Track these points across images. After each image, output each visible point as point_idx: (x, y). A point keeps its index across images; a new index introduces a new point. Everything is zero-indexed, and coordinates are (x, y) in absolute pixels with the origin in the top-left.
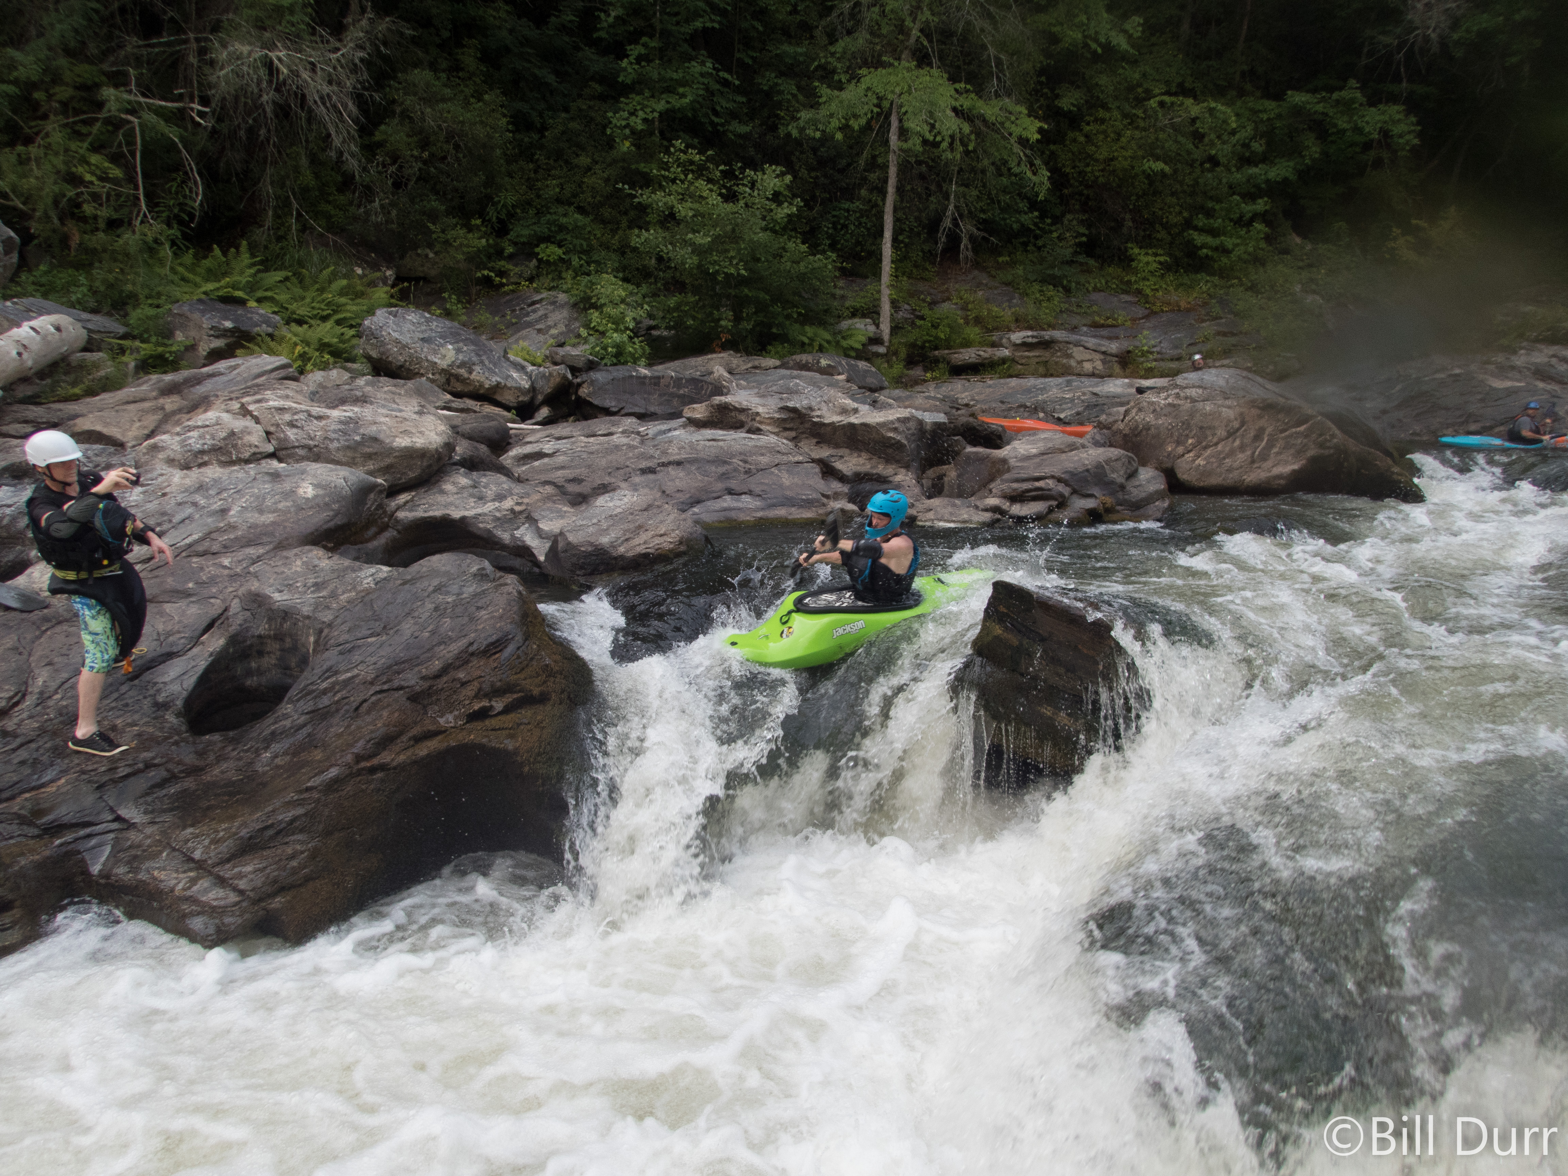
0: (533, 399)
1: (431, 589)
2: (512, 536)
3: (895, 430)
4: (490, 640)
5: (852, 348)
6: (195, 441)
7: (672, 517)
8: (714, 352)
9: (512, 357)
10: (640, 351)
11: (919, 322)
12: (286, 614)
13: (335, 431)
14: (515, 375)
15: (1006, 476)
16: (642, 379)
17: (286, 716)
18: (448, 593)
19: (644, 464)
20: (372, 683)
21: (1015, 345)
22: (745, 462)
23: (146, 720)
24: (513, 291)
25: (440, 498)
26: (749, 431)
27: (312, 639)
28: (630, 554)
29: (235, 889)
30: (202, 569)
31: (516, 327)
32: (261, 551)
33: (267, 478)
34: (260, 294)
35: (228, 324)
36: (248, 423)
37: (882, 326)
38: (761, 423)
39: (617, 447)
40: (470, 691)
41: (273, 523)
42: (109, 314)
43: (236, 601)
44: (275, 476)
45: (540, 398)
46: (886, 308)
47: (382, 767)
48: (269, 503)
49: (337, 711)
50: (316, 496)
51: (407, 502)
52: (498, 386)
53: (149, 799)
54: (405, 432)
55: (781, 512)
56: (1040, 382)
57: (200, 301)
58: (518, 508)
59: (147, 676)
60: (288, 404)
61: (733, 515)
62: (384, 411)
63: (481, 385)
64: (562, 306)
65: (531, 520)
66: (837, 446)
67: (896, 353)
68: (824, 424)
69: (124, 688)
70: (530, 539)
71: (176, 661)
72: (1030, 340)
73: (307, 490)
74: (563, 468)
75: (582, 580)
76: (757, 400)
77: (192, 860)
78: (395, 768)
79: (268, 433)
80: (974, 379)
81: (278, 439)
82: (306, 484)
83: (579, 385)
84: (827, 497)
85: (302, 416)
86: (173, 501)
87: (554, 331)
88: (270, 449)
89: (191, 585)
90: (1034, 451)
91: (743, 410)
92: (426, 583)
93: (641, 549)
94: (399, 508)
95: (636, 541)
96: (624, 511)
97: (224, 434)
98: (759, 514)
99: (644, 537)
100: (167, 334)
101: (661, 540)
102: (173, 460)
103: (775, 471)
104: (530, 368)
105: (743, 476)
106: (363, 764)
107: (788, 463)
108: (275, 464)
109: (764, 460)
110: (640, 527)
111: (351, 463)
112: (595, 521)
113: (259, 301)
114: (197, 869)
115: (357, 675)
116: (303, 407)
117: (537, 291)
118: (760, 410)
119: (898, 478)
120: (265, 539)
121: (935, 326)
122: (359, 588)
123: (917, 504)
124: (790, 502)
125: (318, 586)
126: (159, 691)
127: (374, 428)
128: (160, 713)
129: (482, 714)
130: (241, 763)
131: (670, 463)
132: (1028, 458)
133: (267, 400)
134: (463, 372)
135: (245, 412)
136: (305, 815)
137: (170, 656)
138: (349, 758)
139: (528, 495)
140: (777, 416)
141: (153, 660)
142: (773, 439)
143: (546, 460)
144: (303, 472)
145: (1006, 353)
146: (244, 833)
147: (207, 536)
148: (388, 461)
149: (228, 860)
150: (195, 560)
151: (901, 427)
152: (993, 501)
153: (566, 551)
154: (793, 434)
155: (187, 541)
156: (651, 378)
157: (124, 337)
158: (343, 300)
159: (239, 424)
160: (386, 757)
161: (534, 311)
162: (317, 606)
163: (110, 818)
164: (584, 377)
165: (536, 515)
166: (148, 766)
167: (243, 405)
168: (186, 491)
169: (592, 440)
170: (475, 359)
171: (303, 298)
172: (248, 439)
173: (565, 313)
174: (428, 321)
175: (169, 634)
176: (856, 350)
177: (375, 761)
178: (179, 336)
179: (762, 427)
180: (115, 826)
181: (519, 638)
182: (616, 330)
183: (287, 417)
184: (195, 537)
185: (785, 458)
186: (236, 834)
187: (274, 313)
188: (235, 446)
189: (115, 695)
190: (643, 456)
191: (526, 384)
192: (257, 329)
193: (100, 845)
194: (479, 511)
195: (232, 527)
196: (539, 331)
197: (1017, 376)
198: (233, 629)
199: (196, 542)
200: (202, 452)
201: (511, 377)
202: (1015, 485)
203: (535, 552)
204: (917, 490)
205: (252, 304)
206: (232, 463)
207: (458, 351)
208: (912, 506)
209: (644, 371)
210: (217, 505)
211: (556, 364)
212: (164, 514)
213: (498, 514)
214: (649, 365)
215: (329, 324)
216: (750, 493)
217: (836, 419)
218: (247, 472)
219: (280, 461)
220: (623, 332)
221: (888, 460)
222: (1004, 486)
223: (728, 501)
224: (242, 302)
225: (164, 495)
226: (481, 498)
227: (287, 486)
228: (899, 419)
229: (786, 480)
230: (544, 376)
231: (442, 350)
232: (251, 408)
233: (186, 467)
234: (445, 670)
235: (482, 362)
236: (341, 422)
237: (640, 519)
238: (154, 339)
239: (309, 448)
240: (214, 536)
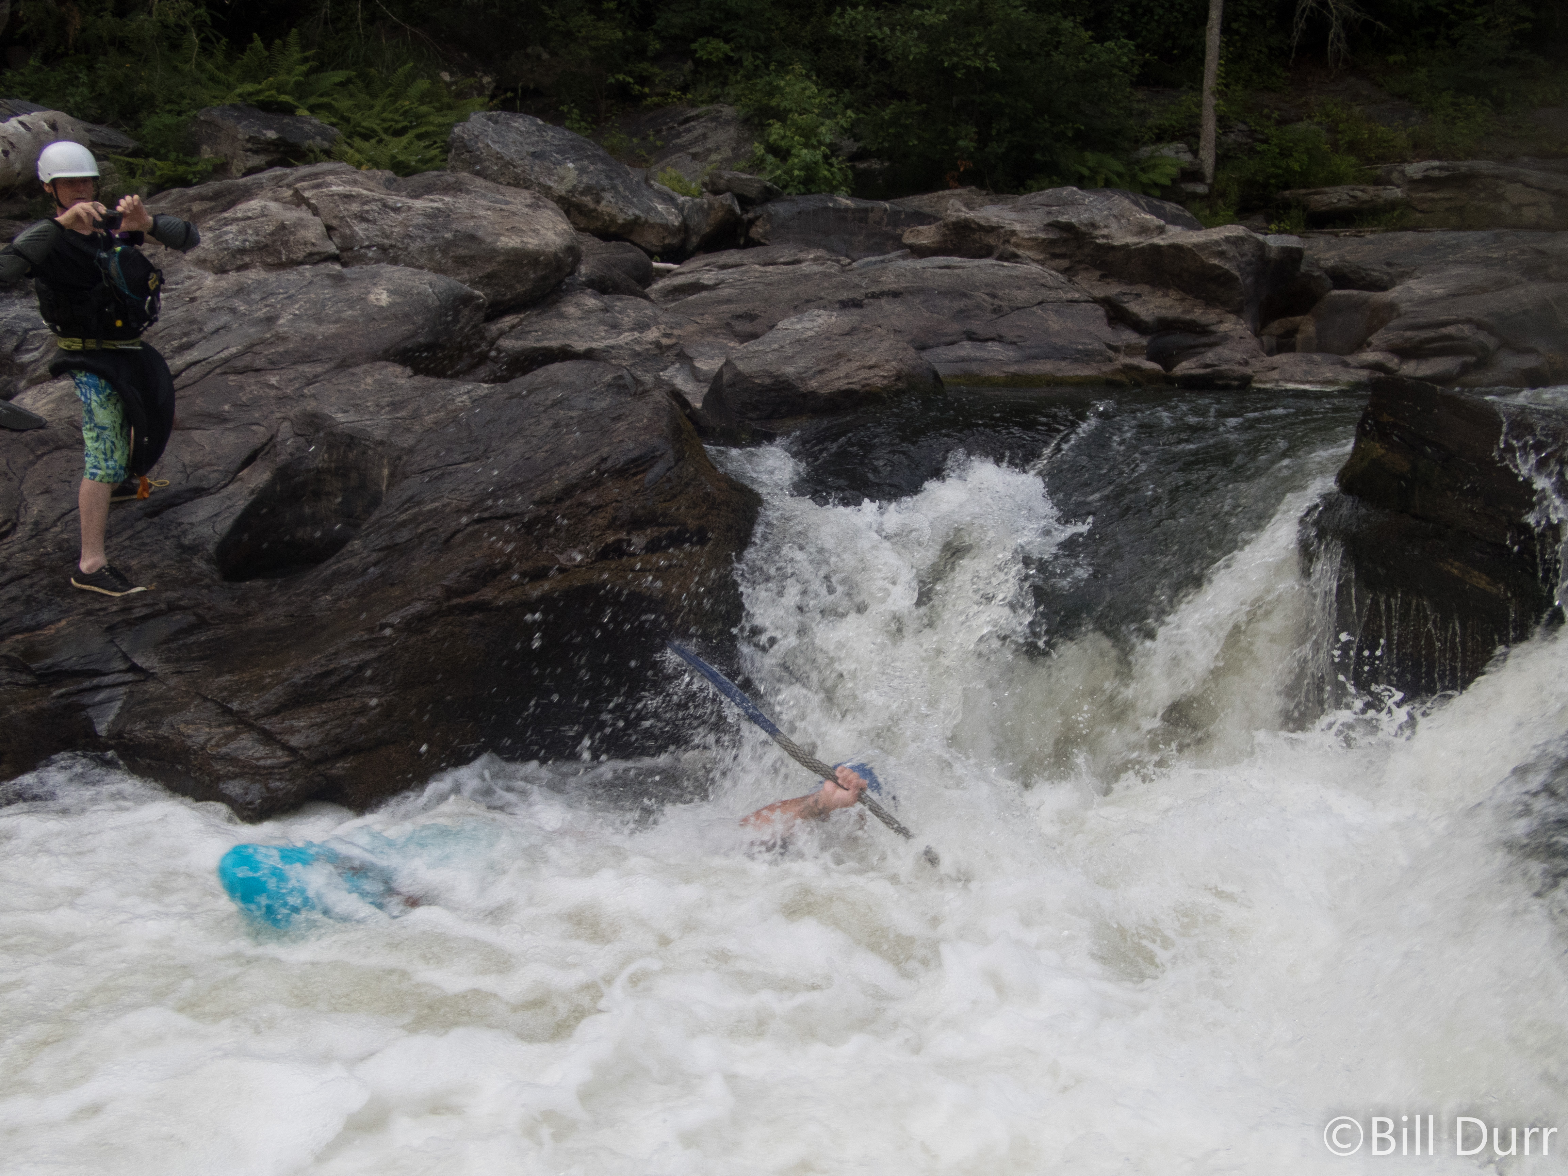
0: (684, 241)
1: (549, 402)
2: (658, 379)
3: (1222, 254)
4: (631, 456)
5: (1156, 185)
6: (232, 235)
7: (886, 344)
8: (949, 188)
9: (656, 185)
10: (839, 176)
11: (1260, 147)
12: (351, 440)
13: (418, 227)
14: (660, 207)
15: (1394, 323)
16: (841, 213)
17: (353, 553)
18: (572, 408)
19: (845, 295)
20: (468, 511)
21: (1412, 182)
22: (994, 296)
23: (166, 562)
24: (658, 105)
25: (558, 324)
26: (1001, 258)
27: (386, 472)
28: (825, 391)
29: (286, 747)
30: (241, 388)
31: (662, 152)
32: (319, 369)
33: (327, 282)
34: (313, 100)
35: (271, 135)
36: (304, 214)
37: (1203, 154)
38: (1017, 246)
39: (807, 277)
40: (600, 520)
41: (336, 336)
42: (115, 125)
43: (287, 424)
44: (338, 279)
45: (695, 240)
46: (1209, 127)
47: (482, 607)
48: (329, 310)
49: (421, 544)
50: (391, 305)
51: (513, 327)
52: (635, 224)
53: (174, 645)
54: (514, 230)
55: (1046, 367)
56: (1450, 237)
57: (234, 106)
58: (665, 341)
59: (169, 514)
60: (356, 190)
61: (974, 367)
62: (486, 203)
63: (613, 220)
64: (728, 123)
65: (684, 358)
66: (1132, 280)
67: (1223, 195)
68: (1113, 248)
69: (140, 525)
70: (682, 382)
71: (206, 500)
72: (1436, 173)
73: (381, 297)
74: (728, 301)
75: (756, 426)
76: (1013, 215)
77: (229, 711)
78: (498, 608)
79: (329, 229)
80: (1344, 233)
81: (343, 236)
82: (378, 290)
83: (751, 222)
84: (1116, 349)
85: (374, 206)
86: (204, 307)
87: (715, 157)
88: (331, 248)
89: (227, 407)
90: (1440, 292)
91: (991, 230)
92: (542, 397)
93: (842, 385)
94: (502, 334)
95: (835, 374)
96: (818, 335)
97: (272, 228)
98: (1013, 369)
99: (844, 369)
100: (191, 149)
101: (871, 373)
102: (204, 261)
103: (1038, 310)
104: (681, 199)
105: (990, 316)
106: (455, 601)
107: (1059, 300)
108: (337, 267)
109: (1022, 295)
110: (840, 356)
111: (439, 270)
112: (775, 346)
113: (312, 109)
114: (235, 723)
115: (448, 504)
116: (376, 195)
117: (693, 104)
118: (1017, 227)
119: (1225, 327)
120: (325, 355)
121: (1285, 153)
122: (451, 407)
123: (1252, 361)
124: (1059, 353)
125: (394, 406)
126: (184, 533)
127: (471, 223)
128: (185, 556)
129: (616, 551)
130: (293, 608)
131: (883, 294)
132: (1431, 301)
133: (329, 185)
134: (587, 200)
135: (299, 200)
136: (379, 659)
137: (198, 492)
138: (437, 592)
139: (679, 325)
140: (1042, 235)
141: (177, 495)
142: (1035, 268)
143: (705, 294)
144: (375, 275)
145: (1397, 193)
146: (298, 678)
147: (249, 349)
148: (489, 268)
149: (276, 712)
150: (232, 377)
151: (1231, 251)
152: (1370, 356)
153: (733, 385)
154: (1066, 263)
155: (222, 355)
156: (855, 211)
157: (135, 154)
158: (424, 109)
159: (291, 215)
160: (487, 594)
161: (688, 131)
162: (393, 429)
163: (123, 667)
164: (759, 210)
165: (690, 352)
166: (172, 608)
167: (296, 191)
168: (221, 294)
169: (770, 268)
170: (605, 182)
171: (371, 107)
172: (303, 234)
173: (732, 131)
174: (540, 129)
175: (197, 467)
176: (1162, 187)
177: (472, 598)
178: (207, 152)
179: (1020, 252)
180: (129, 677)
181: (670, 455)
182: (806, 146)
183: (355, 207)
184: (233, 350)
185: (1053, 294)
186: (287, 679)
187: (333, 125)
188: (285, 243)
189: (129, 532)
190: (845, 286)
191: (675, 220)
192: (309, 143)
193: (110, 700)
194: (612, 342)
195: (282, 338)
196: (695, 156)
197: (1414, 229)
198: (283, 458)
199: (234, 357)
200: (242, 251)
201: (655, 209)
202: (1408, 334)
203: (689, 398)
204: (1252, 343)
205: (303, 112)
206: (281, 266)
207: (582, 171)
208: (1246, 363)
209: (845, 202)
210: (262, 312)
211: (716, 192)
212: (193, 322)
213: (638, 348)
214: (854, 194)
215: (405, 140)
216: (1000, 339)
217: (1131, 240)
218: (301, 274)
219: (344, 265)
220: (814, 147)
221: (1210, 301)
222: (1391, 336)
223: (967, 349)
224: (288, 110)
225: (193, 300)
226: (615, 327)
227: (354, 292)
228: (1227, 240)
229: (1054, 323)
230: (701, 209)
231: (560, 170)
232: (307, 194)
233: (221, 270)
234: (568, 491)
235: (614, 188)
236: (426, 215)
237: (841, 345)
238: (173, 156)
239: (383, 249)
240: (257, 349)
